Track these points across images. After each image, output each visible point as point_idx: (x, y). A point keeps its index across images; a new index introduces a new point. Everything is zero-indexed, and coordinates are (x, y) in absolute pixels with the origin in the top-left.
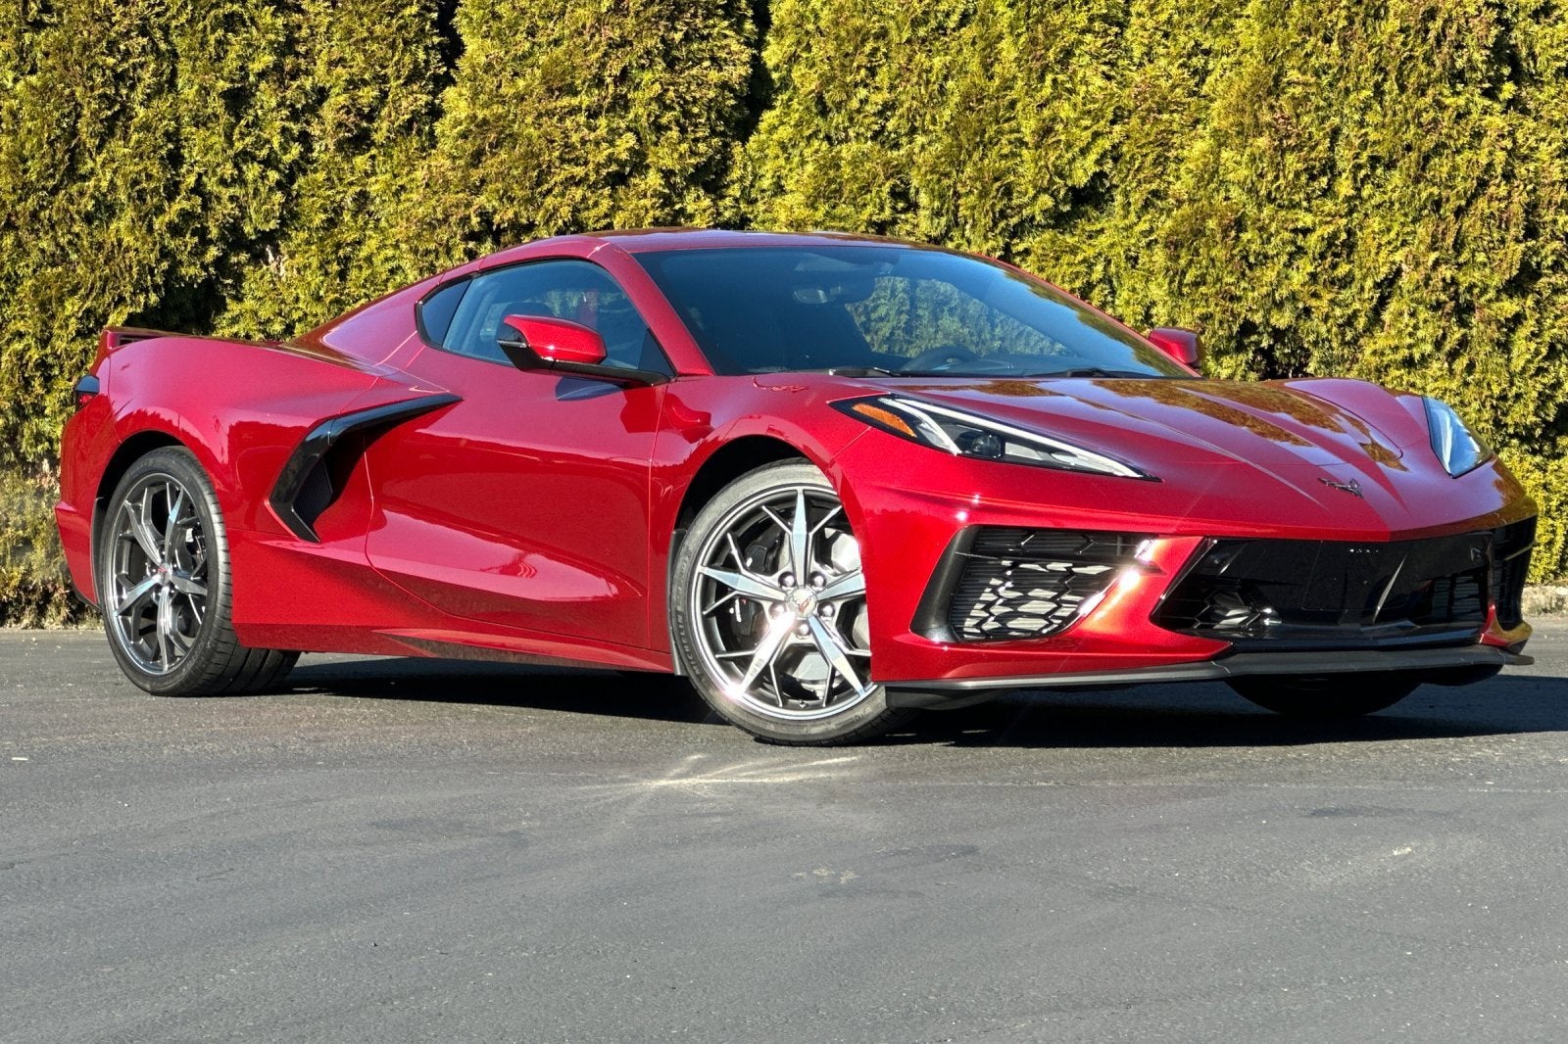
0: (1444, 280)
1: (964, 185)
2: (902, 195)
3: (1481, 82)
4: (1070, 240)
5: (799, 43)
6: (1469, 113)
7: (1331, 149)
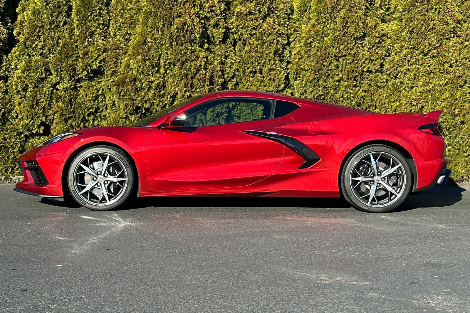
0: (188, 96)
1: (63, 68)
2: (48, 70)
3: (198, 43)
4: (93, 83)
5: (20, 29)
6: (195, 51)
7: (159, 60)
